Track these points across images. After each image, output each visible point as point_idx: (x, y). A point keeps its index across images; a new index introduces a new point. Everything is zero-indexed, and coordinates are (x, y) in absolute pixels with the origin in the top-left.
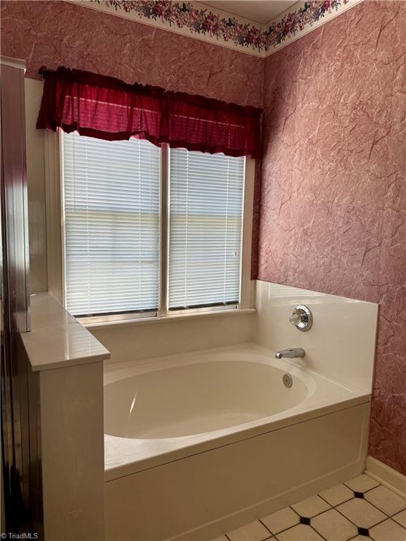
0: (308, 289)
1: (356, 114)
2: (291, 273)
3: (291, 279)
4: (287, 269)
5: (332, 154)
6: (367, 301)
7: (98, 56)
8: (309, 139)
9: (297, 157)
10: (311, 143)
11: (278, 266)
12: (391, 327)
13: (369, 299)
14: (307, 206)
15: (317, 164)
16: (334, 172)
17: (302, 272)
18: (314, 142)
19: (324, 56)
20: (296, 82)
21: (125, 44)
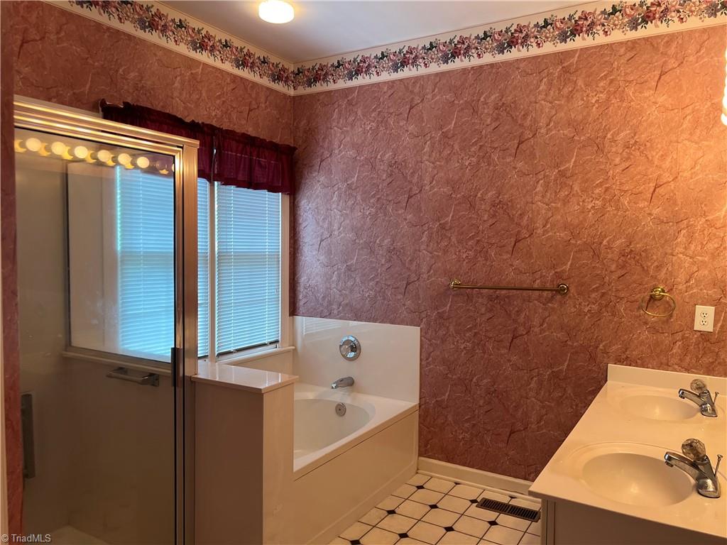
0: (355, 320)
1: (392, 171)
2: (335, 307)
3: (336, 312)
4: (330, 303)
5: (372, 201)
6: (411, 325)
7: (152, 89)
8: (348, 184)
9: (335, 198)
10: (350, 188)
11: (320, 301)
12: (431, 345)
13: (412, 324)
14: (350, 245)
15: (357, 207)
16: (374, 217)
17: (347, 305)
18: (353, 188)
19: (359, 113)
20: (331, 128)
21: (176, 77)
